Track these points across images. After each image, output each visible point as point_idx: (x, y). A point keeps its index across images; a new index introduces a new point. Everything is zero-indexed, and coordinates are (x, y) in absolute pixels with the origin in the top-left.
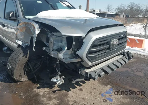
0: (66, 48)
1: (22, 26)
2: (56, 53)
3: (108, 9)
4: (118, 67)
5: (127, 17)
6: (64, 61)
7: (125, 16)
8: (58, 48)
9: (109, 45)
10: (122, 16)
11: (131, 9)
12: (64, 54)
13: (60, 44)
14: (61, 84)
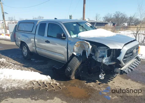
0: (107, 56)
1: (78, 43)
2: (101, 59)
3: (96, 18)
4: (134, 68)
5: (114, 24)
6: (106, 64)
7: (112, 24)
8: (102, 56)
9: (132, 53)
10: (109, 24)
11: (117, 17)
12: (106, 60)
13: (103, 54)
14: (103, 79)
